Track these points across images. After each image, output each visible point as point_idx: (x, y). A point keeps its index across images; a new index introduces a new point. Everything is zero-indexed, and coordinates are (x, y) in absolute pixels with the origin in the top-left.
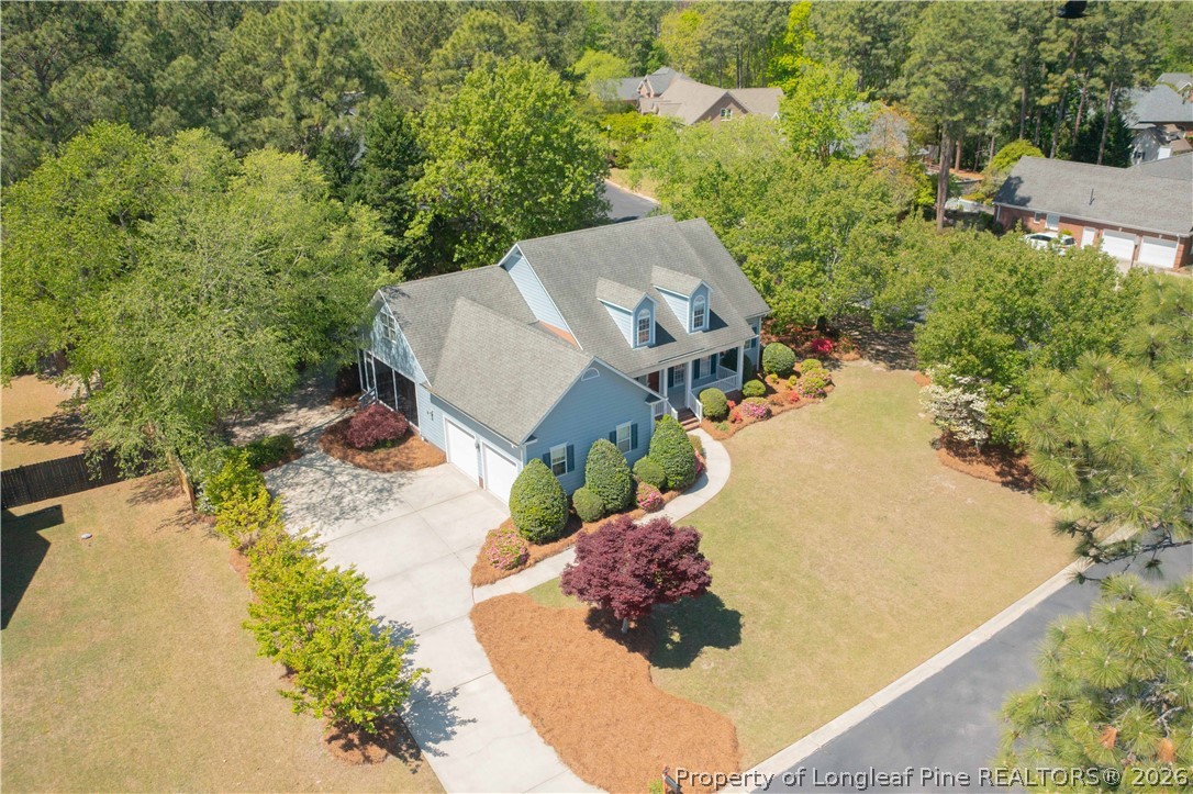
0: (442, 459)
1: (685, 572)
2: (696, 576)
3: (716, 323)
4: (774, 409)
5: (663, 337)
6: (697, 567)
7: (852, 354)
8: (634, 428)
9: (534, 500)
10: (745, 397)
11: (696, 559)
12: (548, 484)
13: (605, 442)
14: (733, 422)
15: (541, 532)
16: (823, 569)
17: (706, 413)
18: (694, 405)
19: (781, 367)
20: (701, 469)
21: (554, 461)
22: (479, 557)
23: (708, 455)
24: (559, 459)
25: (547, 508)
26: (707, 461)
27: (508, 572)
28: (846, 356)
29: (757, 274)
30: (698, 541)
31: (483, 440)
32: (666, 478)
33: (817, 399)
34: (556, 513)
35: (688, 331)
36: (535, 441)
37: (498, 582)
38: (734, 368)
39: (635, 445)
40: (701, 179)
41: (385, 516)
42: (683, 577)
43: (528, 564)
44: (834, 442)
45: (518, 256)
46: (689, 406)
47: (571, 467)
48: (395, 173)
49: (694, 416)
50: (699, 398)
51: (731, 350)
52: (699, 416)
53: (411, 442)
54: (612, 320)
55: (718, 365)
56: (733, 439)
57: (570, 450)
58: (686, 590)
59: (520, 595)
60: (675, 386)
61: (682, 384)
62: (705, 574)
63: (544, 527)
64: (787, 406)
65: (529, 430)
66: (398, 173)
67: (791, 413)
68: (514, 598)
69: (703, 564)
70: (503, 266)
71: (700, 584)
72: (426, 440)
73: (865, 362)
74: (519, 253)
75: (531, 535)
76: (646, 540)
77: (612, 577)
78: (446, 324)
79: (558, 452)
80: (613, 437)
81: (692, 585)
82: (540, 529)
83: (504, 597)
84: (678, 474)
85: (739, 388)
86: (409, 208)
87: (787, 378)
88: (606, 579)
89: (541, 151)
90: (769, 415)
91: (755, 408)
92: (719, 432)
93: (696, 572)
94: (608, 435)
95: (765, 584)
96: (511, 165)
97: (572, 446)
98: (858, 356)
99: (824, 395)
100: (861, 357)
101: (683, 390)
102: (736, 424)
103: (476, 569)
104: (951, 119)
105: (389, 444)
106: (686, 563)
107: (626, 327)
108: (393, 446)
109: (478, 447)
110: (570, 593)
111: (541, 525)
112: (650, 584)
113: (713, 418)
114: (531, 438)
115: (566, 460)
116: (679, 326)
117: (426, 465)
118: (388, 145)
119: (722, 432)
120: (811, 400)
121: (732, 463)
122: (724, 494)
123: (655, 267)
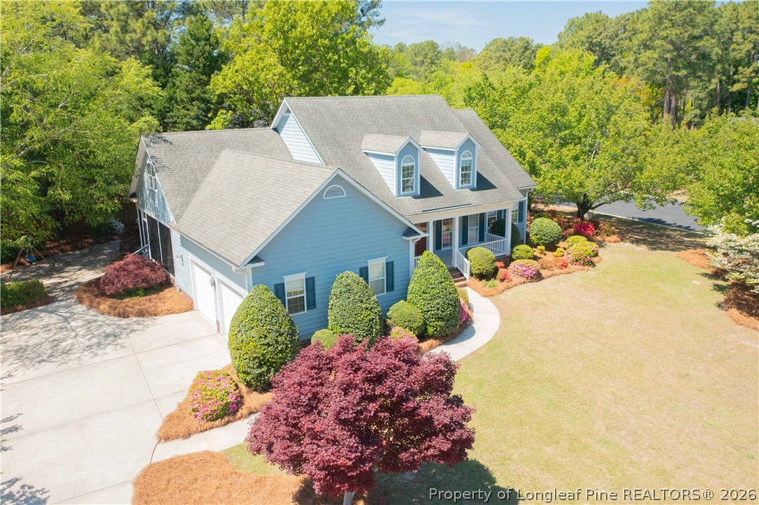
0: (190, 307)
1: (429, 420)
2: (448, 428)
3: (483, 184)
4: (544, 273)
5: (428, 190)
6: (449, 413)
7: (614, 238)
8: (390, 267)
9: (253, 333)
10: (513, 260)
11: (448, 402)
12: (273, 314)
13: (353, 276)
14: (502, 280)
15: (261, 375)
16: (623, 433)
17: (474, 272)
18: (462, 265)
19: (548, 239)
20: (467, 320)
21: (290, 294)
22: (180, 405)
23: (475, 309)
24: (296, 293)
25: (268, 345)
26: (474, 314)
27: (210, 424)
28: (609, 238)
29: (522, 155)
30: (452, 373)
31: (218, 275)
32: (425, 324)
33: (586, 267)
34: (281, 351)
35: (454, 187)
36: (262, 264)
37: (193, 437)
38: (503, 234)
39: (390, 287)
40: (470, 89)
41: (97, 359)
42: (425, 428)
43: (239, 414)
44: (610, 301)
45: (287, 115)
46: (456, 266)
47: (312, 305)
48: (202, 77)
49: (462, 275)
50: (467, 257)
51: (499, 212)
52: (467, 275)
53: (167, 293)
54: (375, 170)
55: (486, 232)
56: (501, 296)
57: (310, 283)
58: (431, 452)
59: (213, 455)
60: (443, 249)
61: (450, 248)
62: (462, 427)
63: (265, 369)
64: (557, 271)
65: (253, 249)
66: (204, 77)
67: (561, 277)
68: (206, 459)
69: (460, 411)
70: (275, 129)
71: (454, 442)
72: (180, 290)
73: (627, 245)
74: (288, 111)
75: (249, 378)
76: (363, 364)
77: (305, 422)
78: (206, 171)
79: (295, 284)
80: (364, 273)
81: (441, 444)
82: (260, 371)
83: (190, 456)
84: (439, 319)
85: (508, 253)
86: (212, 106)
87: (555, 251)
88: (295, 426)
89: (328, 53)
90: (538, 277)
91: (525, 269)
92: (487, 289)
93: (447, 421)
94: (358, 270)
95: (549, 450)
96: (300, 63)
97: (313, 279)
98: (618, 239)
99: (592, 264)
100: (622, 240)
101: (450, 253)
102: (505, 283)
103: (170, 419)
104: (676, 74)
105: (141, 292)
106: (431, 406)
107: (388, 174)
108: (146, 295)
109: (214, 284)
110: (259, 451)
111: (260, 366)
112: (367, 438)
113: (481, 277)
114: (256, 259)
115: (305, 295)
116: (446, 182)
117: (170, 312)
118: (196, 52)
119: (492, 289)
120: (581, 267)
121: (502, 317)
122: (492, 345)
123: (423, 131)
